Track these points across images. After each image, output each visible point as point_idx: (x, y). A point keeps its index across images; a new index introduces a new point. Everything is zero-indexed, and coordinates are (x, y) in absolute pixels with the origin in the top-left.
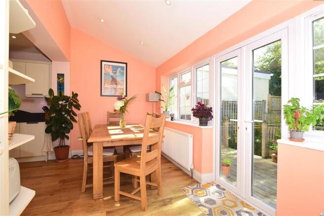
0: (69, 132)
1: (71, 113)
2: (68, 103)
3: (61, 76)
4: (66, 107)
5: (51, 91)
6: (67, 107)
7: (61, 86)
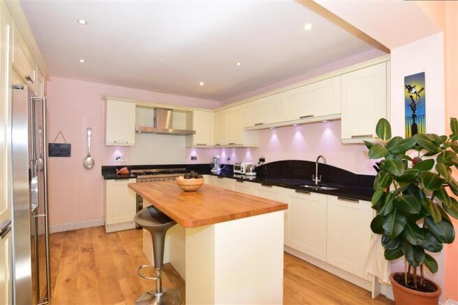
0: (438, 249)
1: (448, 189)
2: (435, 158)
3: (414, 81)
4: (431, 168)
5: (383, 126)
6: (433, 170)
7: (415, 109)
